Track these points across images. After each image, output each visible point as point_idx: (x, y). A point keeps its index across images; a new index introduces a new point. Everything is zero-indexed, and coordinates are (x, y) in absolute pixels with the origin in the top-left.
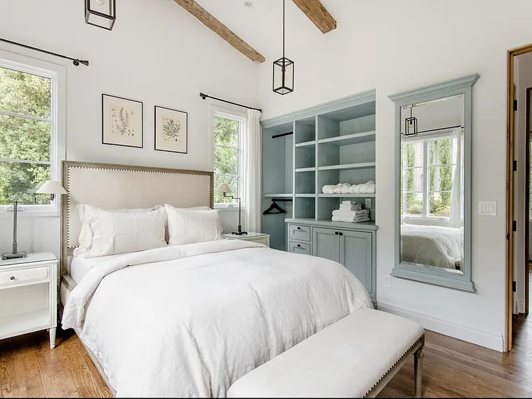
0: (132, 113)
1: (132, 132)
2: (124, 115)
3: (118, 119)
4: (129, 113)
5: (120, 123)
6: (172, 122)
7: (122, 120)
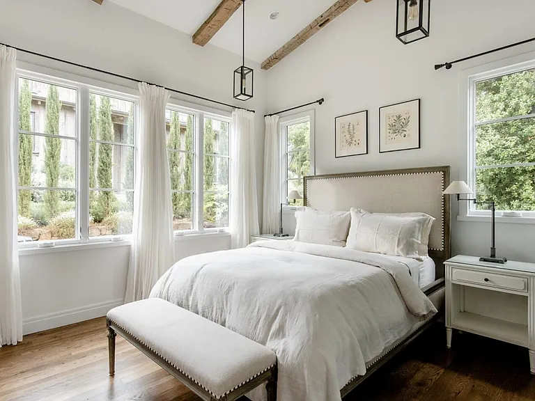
0: (358, 124)
1: (358, 142)
2: (351, 128)
3: (347, 133)
4: (355, 125)
5: (348, 137)
6: (400, 117)
7: (350, 133)
